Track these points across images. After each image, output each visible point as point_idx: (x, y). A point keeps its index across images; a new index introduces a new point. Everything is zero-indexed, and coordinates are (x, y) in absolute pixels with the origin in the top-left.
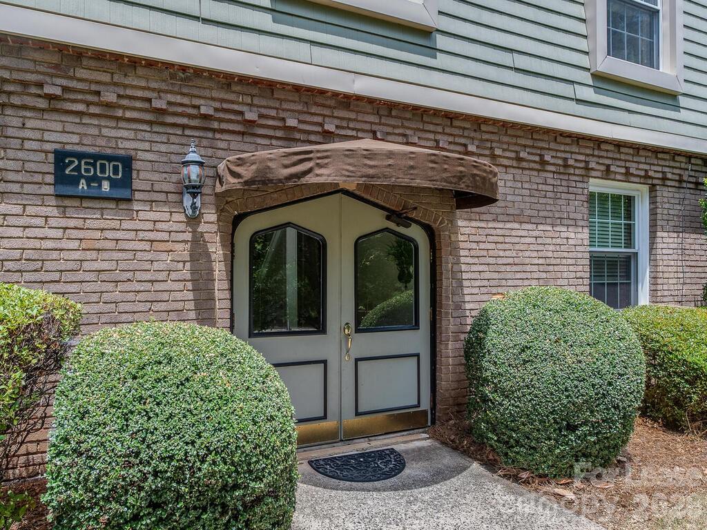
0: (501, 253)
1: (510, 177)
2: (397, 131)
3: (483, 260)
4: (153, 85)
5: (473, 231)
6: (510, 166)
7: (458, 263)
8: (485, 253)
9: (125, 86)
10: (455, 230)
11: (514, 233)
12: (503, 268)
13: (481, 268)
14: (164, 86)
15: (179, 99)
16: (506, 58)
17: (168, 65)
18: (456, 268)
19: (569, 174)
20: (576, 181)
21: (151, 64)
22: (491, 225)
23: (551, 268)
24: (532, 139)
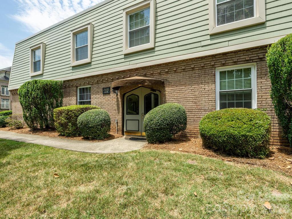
0: (179, 95)
1: (182, 74)
2: (148, 72)
3: (173, 98)
4: (111, 76)
5: (170, 90)
6: (181, 72)
7: (166, 99)
8: (174, 96)
9: (108, 77)
10: (165, 91)
11: (183, 89)
12: (179, 99)
13: (172, 100)
14: (112, 76)
15: (114, 77)
16: (176, 45)
17: (111, 73)
18: (165, 100)
19: (205, 69)
20: (208, 70)
21: (110, 73)
22: (175, 88)
23: (198, 98)
24: (186, 63)
